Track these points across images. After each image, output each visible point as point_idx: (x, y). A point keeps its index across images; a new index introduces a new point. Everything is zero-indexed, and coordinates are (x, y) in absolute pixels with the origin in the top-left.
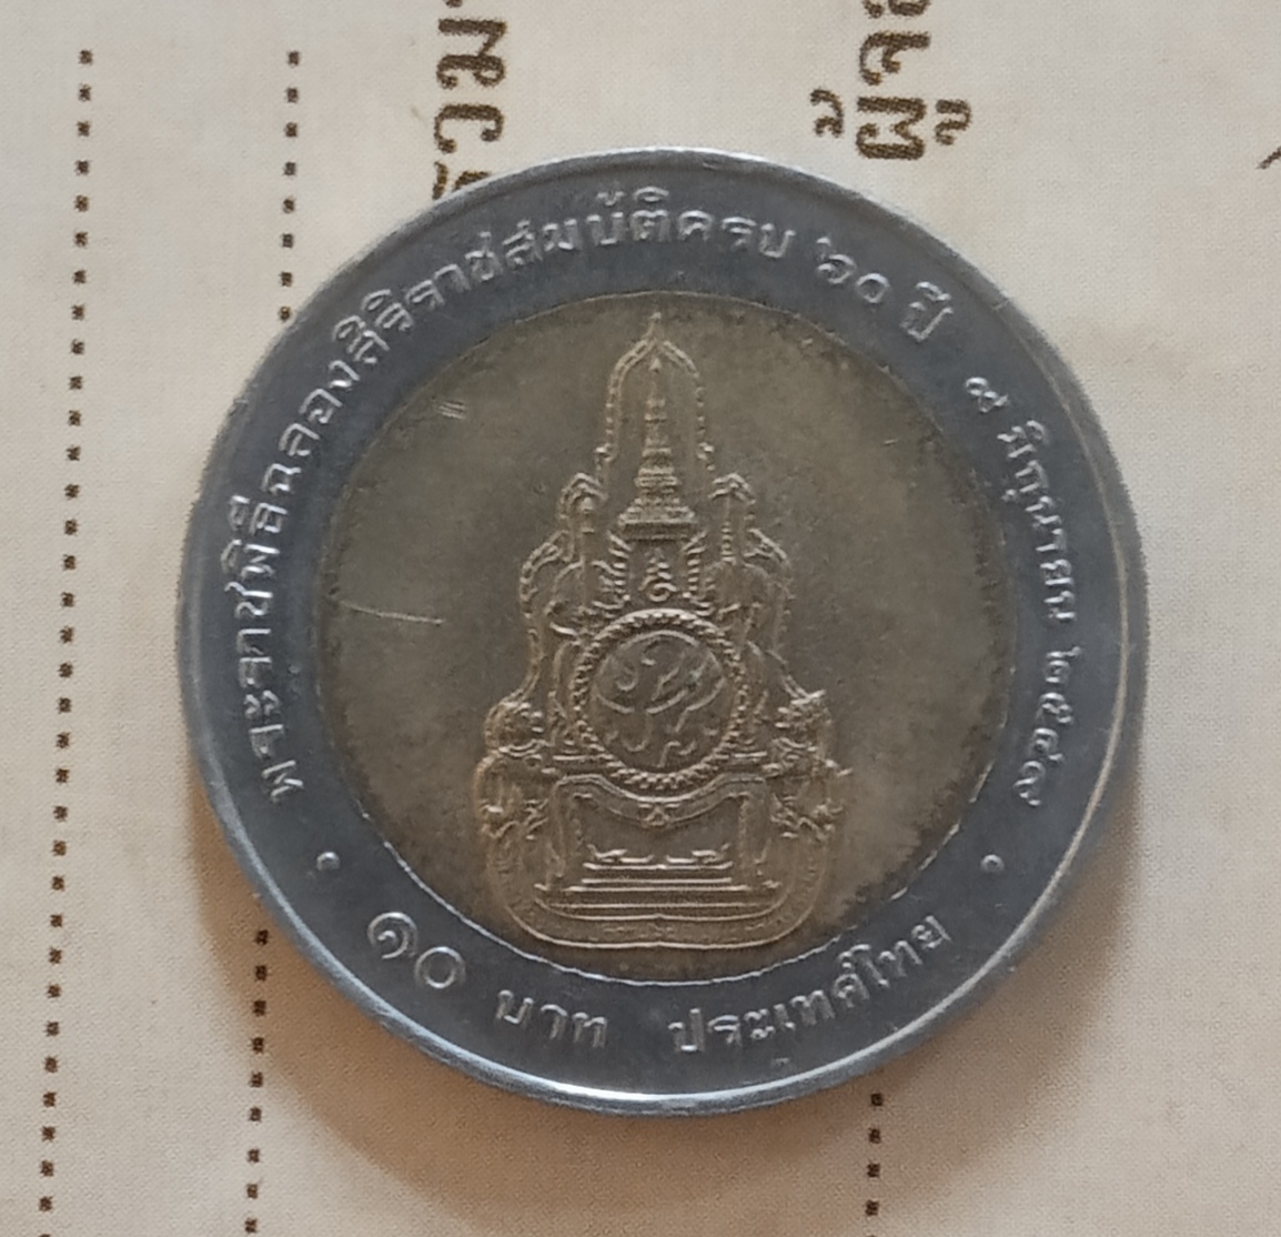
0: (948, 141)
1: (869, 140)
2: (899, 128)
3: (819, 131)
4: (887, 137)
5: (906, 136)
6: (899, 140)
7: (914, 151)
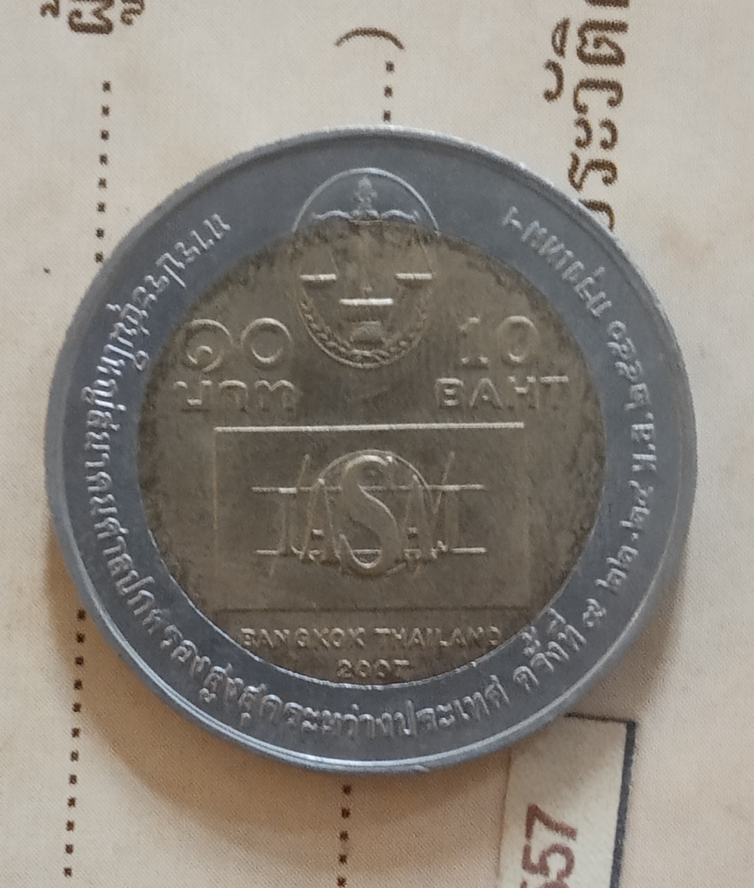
0: (129, 22)
1: (76, 20)
2: (97, 13)
3: (43, 13)
4: (88, 18)
5: (101, 18)
6: (96, 21)
7: (107, 28)
